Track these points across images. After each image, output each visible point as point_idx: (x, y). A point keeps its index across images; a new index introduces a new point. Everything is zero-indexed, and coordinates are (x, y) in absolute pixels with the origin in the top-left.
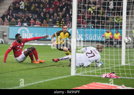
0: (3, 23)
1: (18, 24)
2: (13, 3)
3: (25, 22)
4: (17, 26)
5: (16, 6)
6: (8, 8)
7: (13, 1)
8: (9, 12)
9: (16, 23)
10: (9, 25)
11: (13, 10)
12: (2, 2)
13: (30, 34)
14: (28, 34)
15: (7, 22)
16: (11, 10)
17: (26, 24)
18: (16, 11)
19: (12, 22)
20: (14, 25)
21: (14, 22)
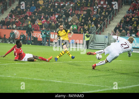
0: (115, 34)
1: (128, 35)
2: (124, 17)
3: (134, 33)
4: (126, 36)
5: (126, 19)
6: (120, 21)
7: (124, 16)
8: (121, 25)
9: (126, 34)
10: (120, 35)
11: (124, 23)
12: (115, 17)
13: (137, 43)
14: (135, 43)
15: (118, 33)
16: (122, 23)
17: (134, 35)
18: (126, 24)
19: (123, 33)
20: (124, 35)
21: (124, 33)
